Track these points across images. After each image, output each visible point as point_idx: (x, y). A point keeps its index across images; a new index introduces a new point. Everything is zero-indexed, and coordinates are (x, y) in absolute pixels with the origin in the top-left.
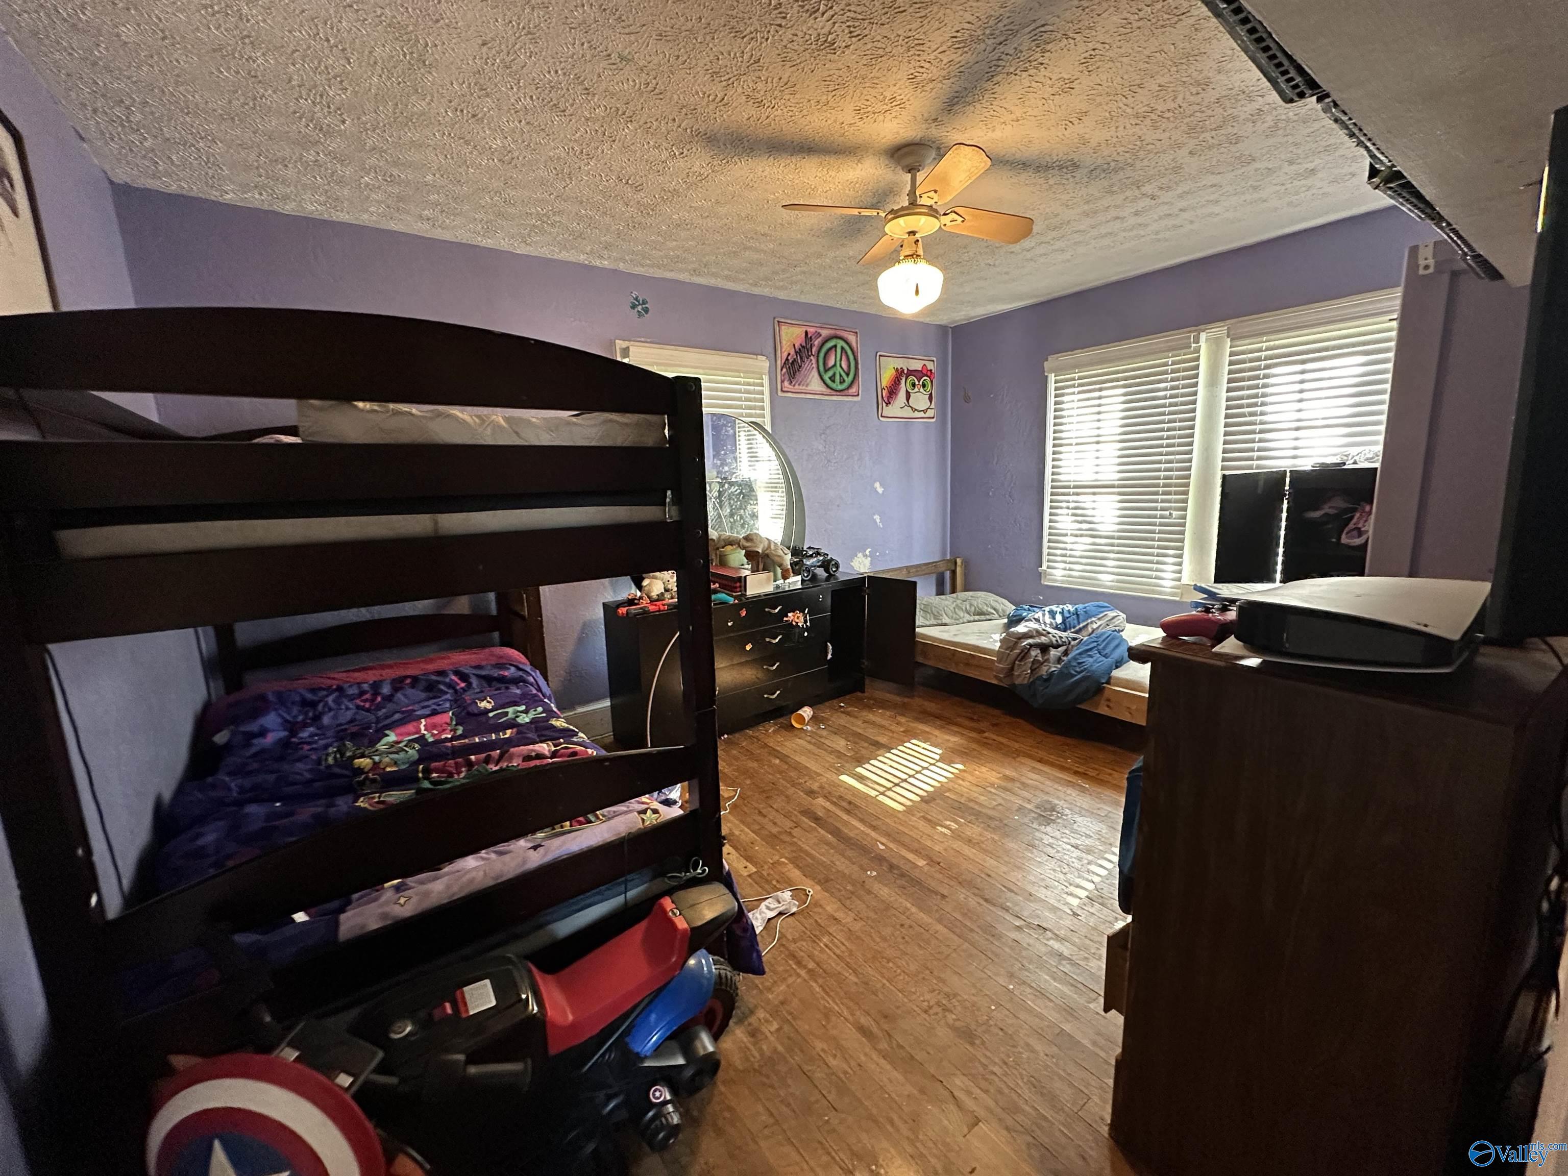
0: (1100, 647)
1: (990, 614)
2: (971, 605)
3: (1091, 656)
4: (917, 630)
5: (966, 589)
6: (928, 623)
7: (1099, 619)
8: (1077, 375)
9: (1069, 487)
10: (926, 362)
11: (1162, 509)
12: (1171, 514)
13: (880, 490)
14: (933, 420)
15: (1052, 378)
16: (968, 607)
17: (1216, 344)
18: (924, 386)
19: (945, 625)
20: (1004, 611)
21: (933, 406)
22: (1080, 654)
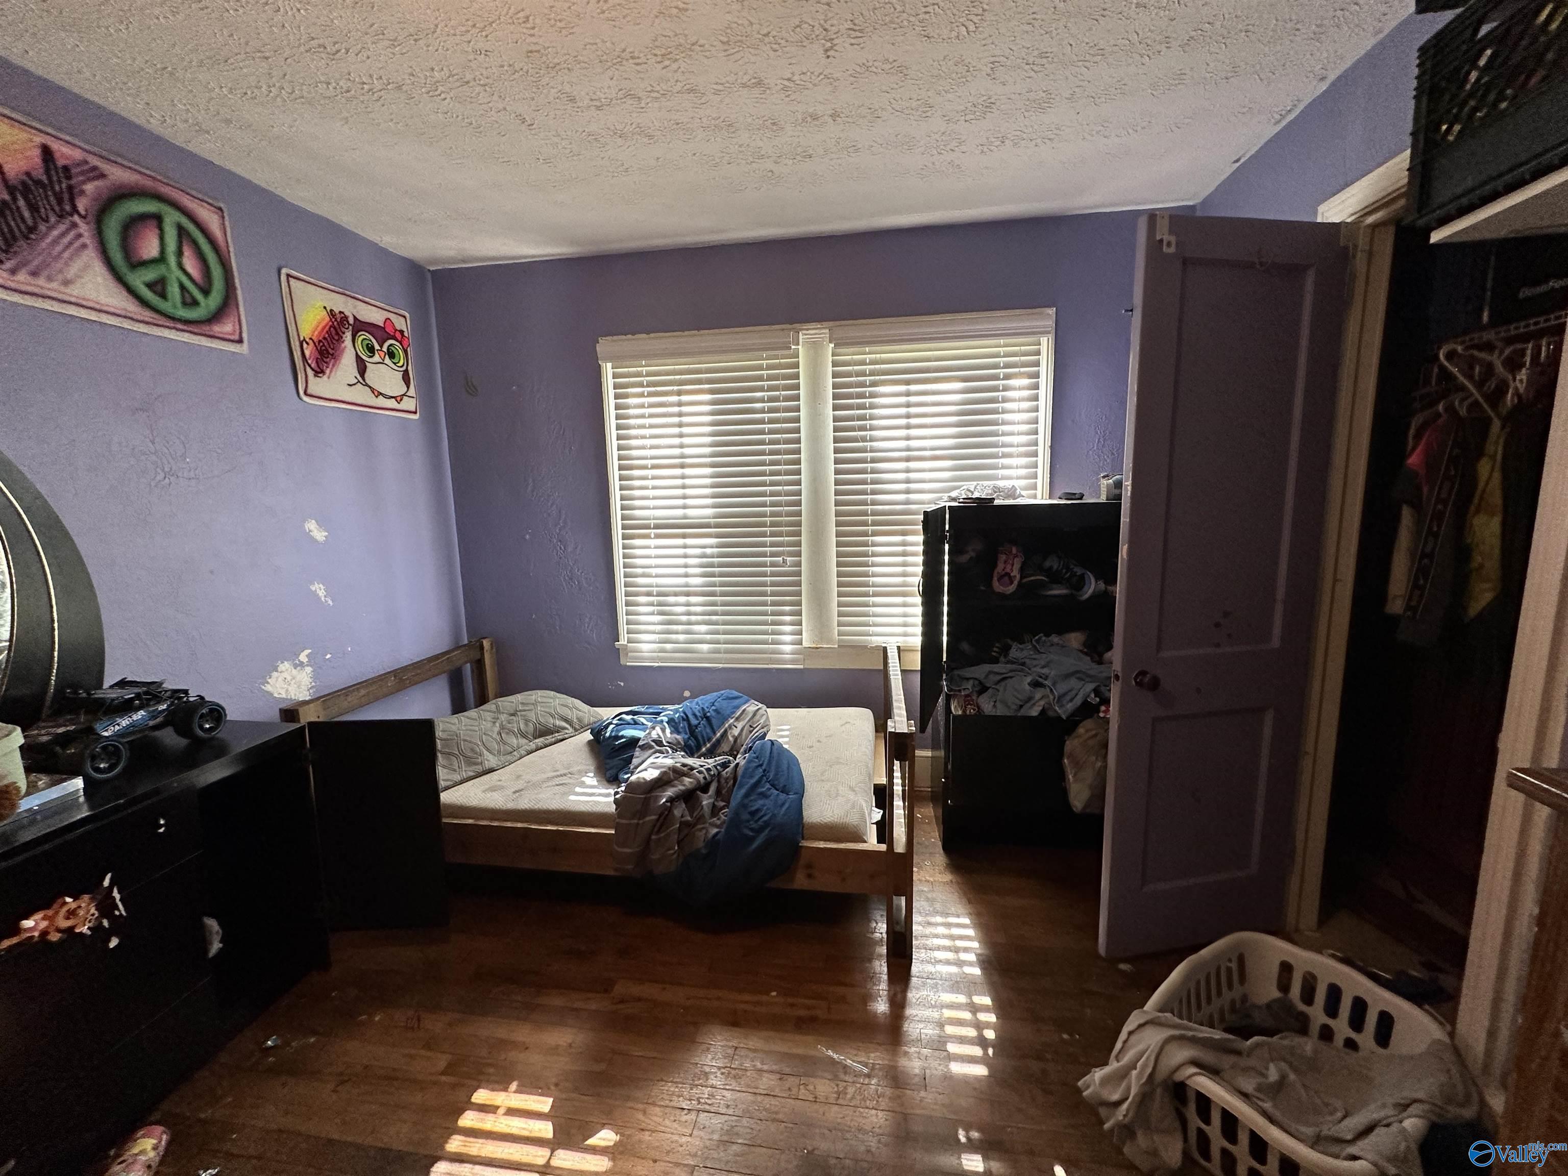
0: (771, 775)
1: (559, 730)
2: (527, 721)
3: (764, 795)
4: (446, 797)
5: (506, 690)
6: (457, 777)
7: (737, 719)
8: (644, 370)
9: (647, 527)
10: (392, 316)
11: (773, 555)
12: (784, 561)
13: (320, 535)
14: (416, 417)
15: (608, 369)
16: (522, 726)
17: (815, 347)
18: (391, 355)
19: (491, 770)
20: (579, 720)
21: (412, 392)
22: (747, 795)
